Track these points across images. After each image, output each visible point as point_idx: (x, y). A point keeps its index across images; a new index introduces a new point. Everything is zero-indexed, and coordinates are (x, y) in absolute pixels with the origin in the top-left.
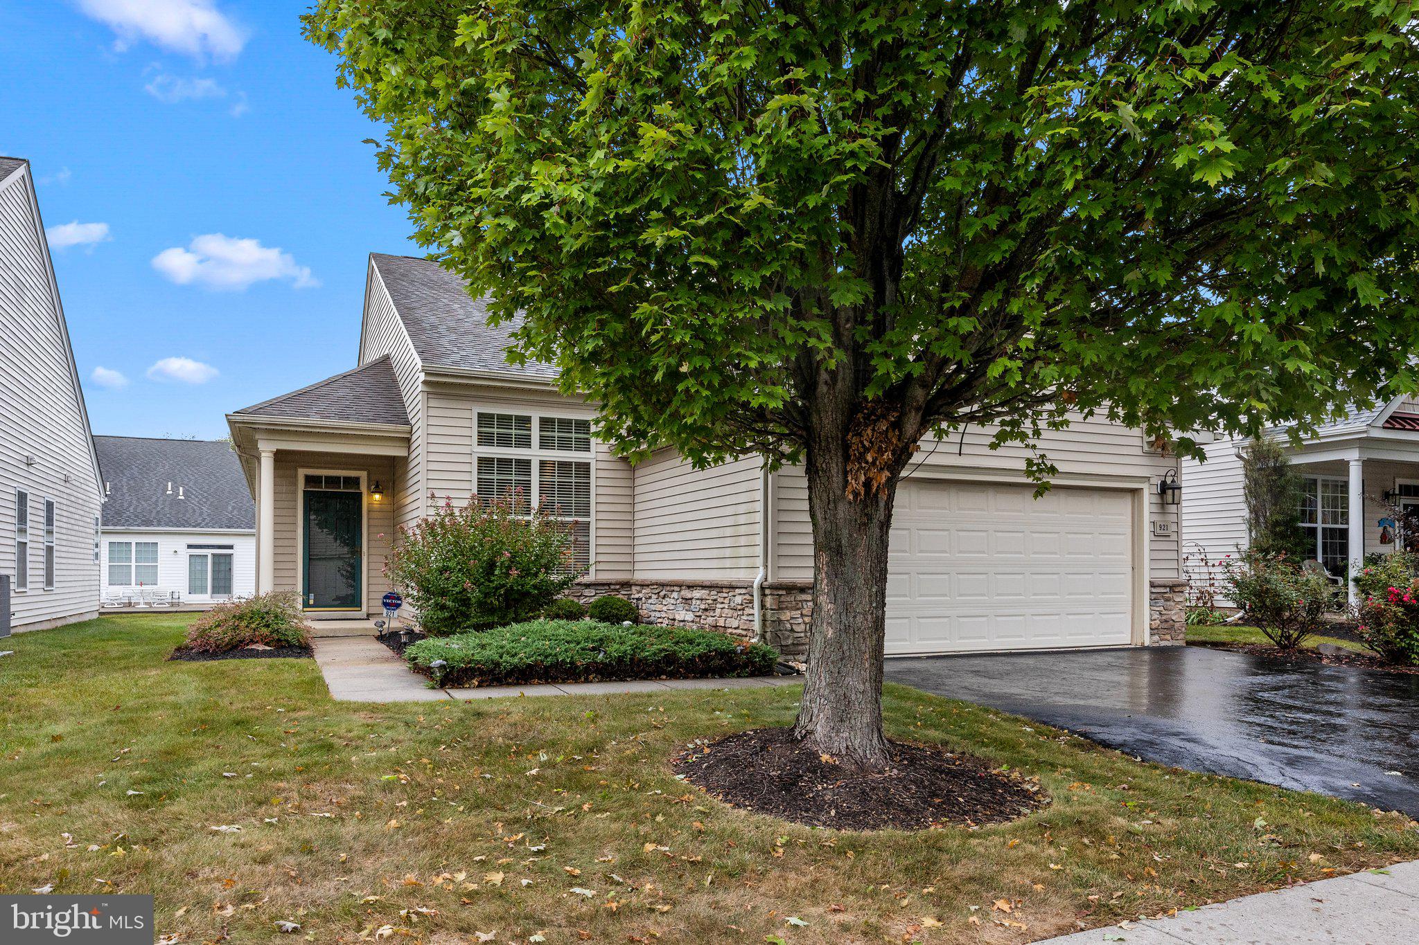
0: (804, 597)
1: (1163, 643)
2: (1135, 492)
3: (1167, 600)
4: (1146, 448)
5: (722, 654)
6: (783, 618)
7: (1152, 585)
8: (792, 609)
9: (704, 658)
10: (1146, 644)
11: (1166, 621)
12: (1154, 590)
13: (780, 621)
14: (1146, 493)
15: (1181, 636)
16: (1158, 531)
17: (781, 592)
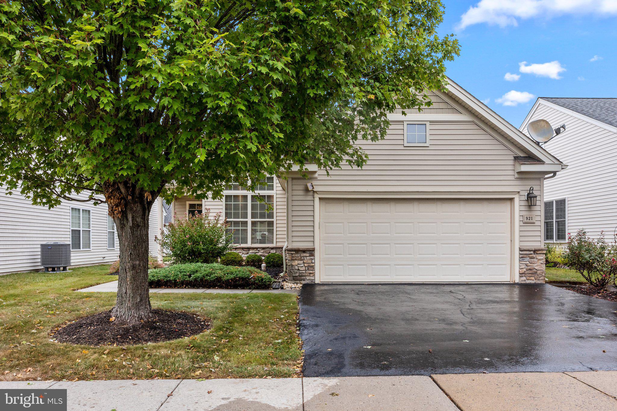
0: (305, 255)
1: (528, 282)
2: (511, 200)
3: (531, 258)
4: (517, 176)
5: (243, 279)
6: (294, 264)
7: (521, 250)
8: (299, 260)
9: (234, 280)
10: (516, 282)
11: (530, 269)
12: (521, 252)
13: (292, 266)
14: (517, 201)
15: (542, 278)
16: (525, 220)
17: (292, 252)
